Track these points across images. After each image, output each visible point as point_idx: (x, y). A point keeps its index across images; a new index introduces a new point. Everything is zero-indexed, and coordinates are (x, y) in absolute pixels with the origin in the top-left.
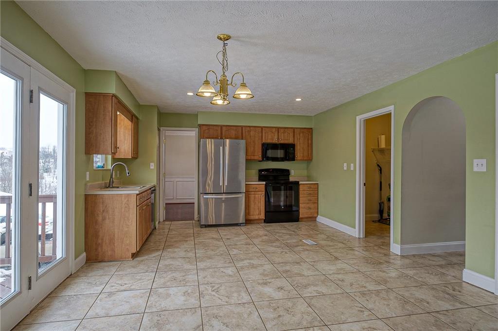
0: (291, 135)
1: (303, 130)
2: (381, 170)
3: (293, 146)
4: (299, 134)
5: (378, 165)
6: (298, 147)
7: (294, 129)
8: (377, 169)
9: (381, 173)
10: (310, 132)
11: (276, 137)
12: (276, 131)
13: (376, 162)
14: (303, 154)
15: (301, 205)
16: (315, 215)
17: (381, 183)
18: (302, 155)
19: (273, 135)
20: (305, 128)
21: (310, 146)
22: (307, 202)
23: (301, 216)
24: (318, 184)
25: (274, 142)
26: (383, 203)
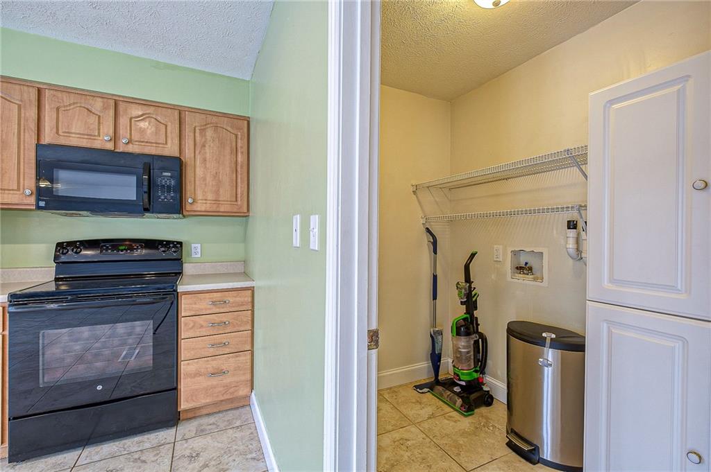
0: (173, 129)
1: (215, 119)
2: (435, 244)
3: (177, 165)
4: (203, 131)
5: (428, 230)
6: (199, 172)
7: (181, 112)
8: (425, 240)
9: (435, 251)
10: (239, 129)
11: (108, 128)
12: (105, 108)
13: (423, 221)
14: (217, 192)
15: (184, 368)
16: (243, 391)
17: (435, 278)
18: (210, 196)
19: (93, 120)
20: (225, 115)
21: (243, 172)
22: (212, 351)
23: (184, 405)
24: (252, 289)
25: (97, 144)
26: (440, 333)
